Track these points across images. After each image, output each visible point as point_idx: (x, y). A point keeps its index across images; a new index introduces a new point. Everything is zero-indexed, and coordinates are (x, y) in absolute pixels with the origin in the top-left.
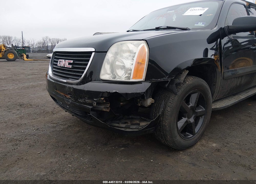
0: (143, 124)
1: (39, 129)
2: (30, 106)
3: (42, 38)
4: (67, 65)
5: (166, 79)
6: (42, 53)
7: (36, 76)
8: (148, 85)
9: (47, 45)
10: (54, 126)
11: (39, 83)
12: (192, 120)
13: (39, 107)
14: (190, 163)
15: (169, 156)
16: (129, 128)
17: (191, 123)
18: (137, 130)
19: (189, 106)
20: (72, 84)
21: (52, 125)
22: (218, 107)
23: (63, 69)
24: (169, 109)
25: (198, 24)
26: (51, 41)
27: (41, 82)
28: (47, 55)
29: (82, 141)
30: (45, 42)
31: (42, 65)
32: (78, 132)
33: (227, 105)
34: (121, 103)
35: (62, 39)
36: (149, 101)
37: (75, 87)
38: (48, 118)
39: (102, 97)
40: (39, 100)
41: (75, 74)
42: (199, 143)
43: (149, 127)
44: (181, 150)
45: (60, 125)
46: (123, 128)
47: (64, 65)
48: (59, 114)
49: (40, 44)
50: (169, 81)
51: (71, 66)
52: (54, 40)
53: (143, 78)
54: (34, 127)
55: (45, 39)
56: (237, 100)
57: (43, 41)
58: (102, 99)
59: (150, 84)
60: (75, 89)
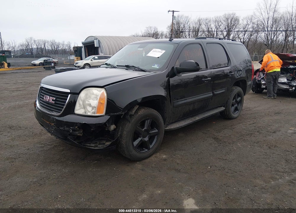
0: (108, 143)
1: (30, 149)
2: (19, 128)
3: (25, 39)
4: (51, 101)
5: (120, 113)
6: (26, 58)
7: (21, 93)
8: (108, 117)
9: (31, 48)
10: (42, 146)
11: (25, 102)
12: (146, 139)
13: (28, 129)
14: (140, 169)
15: (128, 165)
16: (98, 147)
17: (146, 141)
18: (103, 148)
19: (143, 129)
20: (55, 116)
21: (41, 145)
22: (172, 128)
23: (48, 103)
24: (125, 133)
25: (154, 65)
26: (37, 43)
27: (28, 101)
28: (32, 62)
29: (65, 158)
30: (28, 44)
31: (27, 77)
32: (63, 150)
33: (181, 126)
34: (92, 129)
35: (50, 40)
36: (113, 127)
37: (57, 118)
38: (36, 139)
39: (76, 126)
40: (27, 122)
41: (57, 108)
42: (154, 156)
43: (110, 145)
44: (138, 161)
45: (48, 145)
46: (93, 147)
47: (49, 100)
48: (46, 135)
49: (23, 46)
50: (123, 114)
51: (54, 102)
52: (39, 41)
53: (104, 114)
54: (25, 147)
55: (29, 41)
56: (191, 122)
57: (26, 43)
58: (76, 127)
59: (110, 116)
60: (57, 120)
